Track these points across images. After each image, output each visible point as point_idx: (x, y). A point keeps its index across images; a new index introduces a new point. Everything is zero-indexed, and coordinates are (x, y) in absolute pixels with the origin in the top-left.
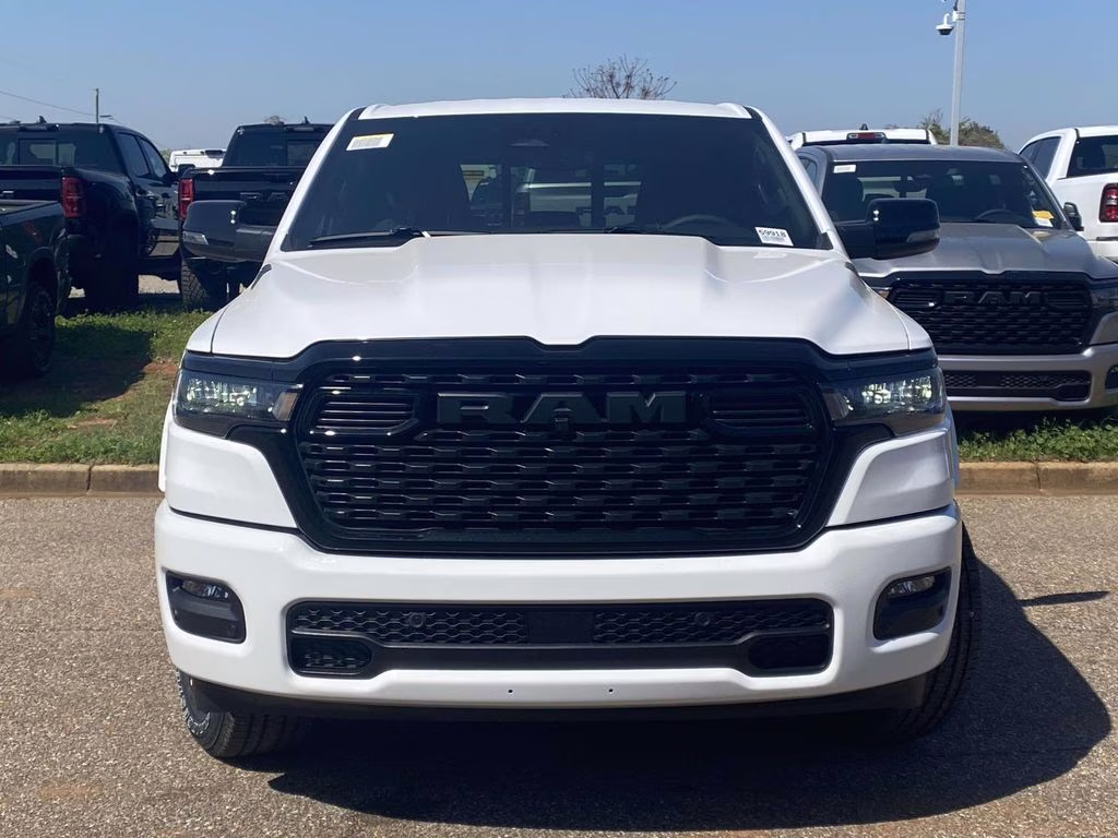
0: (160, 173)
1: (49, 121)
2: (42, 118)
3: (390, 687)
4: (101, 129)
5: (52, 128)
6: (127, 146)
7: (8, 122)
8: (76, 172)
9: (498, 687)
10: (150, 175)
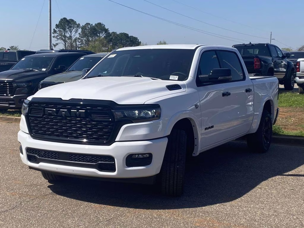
0: (281, 56)
1: (252, 43)
2: (250, 42)
3: (41, 166)
4: (266, 45)
5: (253, 45)
6: (272, 49)
7: (242, 44)
8: (258, 57)
9: (55, 168)
10: (278, 57)
